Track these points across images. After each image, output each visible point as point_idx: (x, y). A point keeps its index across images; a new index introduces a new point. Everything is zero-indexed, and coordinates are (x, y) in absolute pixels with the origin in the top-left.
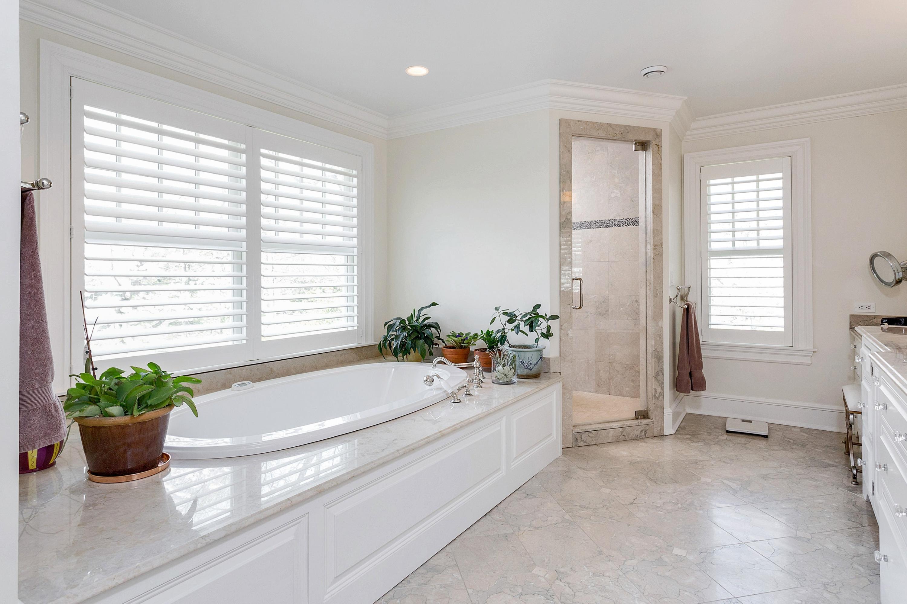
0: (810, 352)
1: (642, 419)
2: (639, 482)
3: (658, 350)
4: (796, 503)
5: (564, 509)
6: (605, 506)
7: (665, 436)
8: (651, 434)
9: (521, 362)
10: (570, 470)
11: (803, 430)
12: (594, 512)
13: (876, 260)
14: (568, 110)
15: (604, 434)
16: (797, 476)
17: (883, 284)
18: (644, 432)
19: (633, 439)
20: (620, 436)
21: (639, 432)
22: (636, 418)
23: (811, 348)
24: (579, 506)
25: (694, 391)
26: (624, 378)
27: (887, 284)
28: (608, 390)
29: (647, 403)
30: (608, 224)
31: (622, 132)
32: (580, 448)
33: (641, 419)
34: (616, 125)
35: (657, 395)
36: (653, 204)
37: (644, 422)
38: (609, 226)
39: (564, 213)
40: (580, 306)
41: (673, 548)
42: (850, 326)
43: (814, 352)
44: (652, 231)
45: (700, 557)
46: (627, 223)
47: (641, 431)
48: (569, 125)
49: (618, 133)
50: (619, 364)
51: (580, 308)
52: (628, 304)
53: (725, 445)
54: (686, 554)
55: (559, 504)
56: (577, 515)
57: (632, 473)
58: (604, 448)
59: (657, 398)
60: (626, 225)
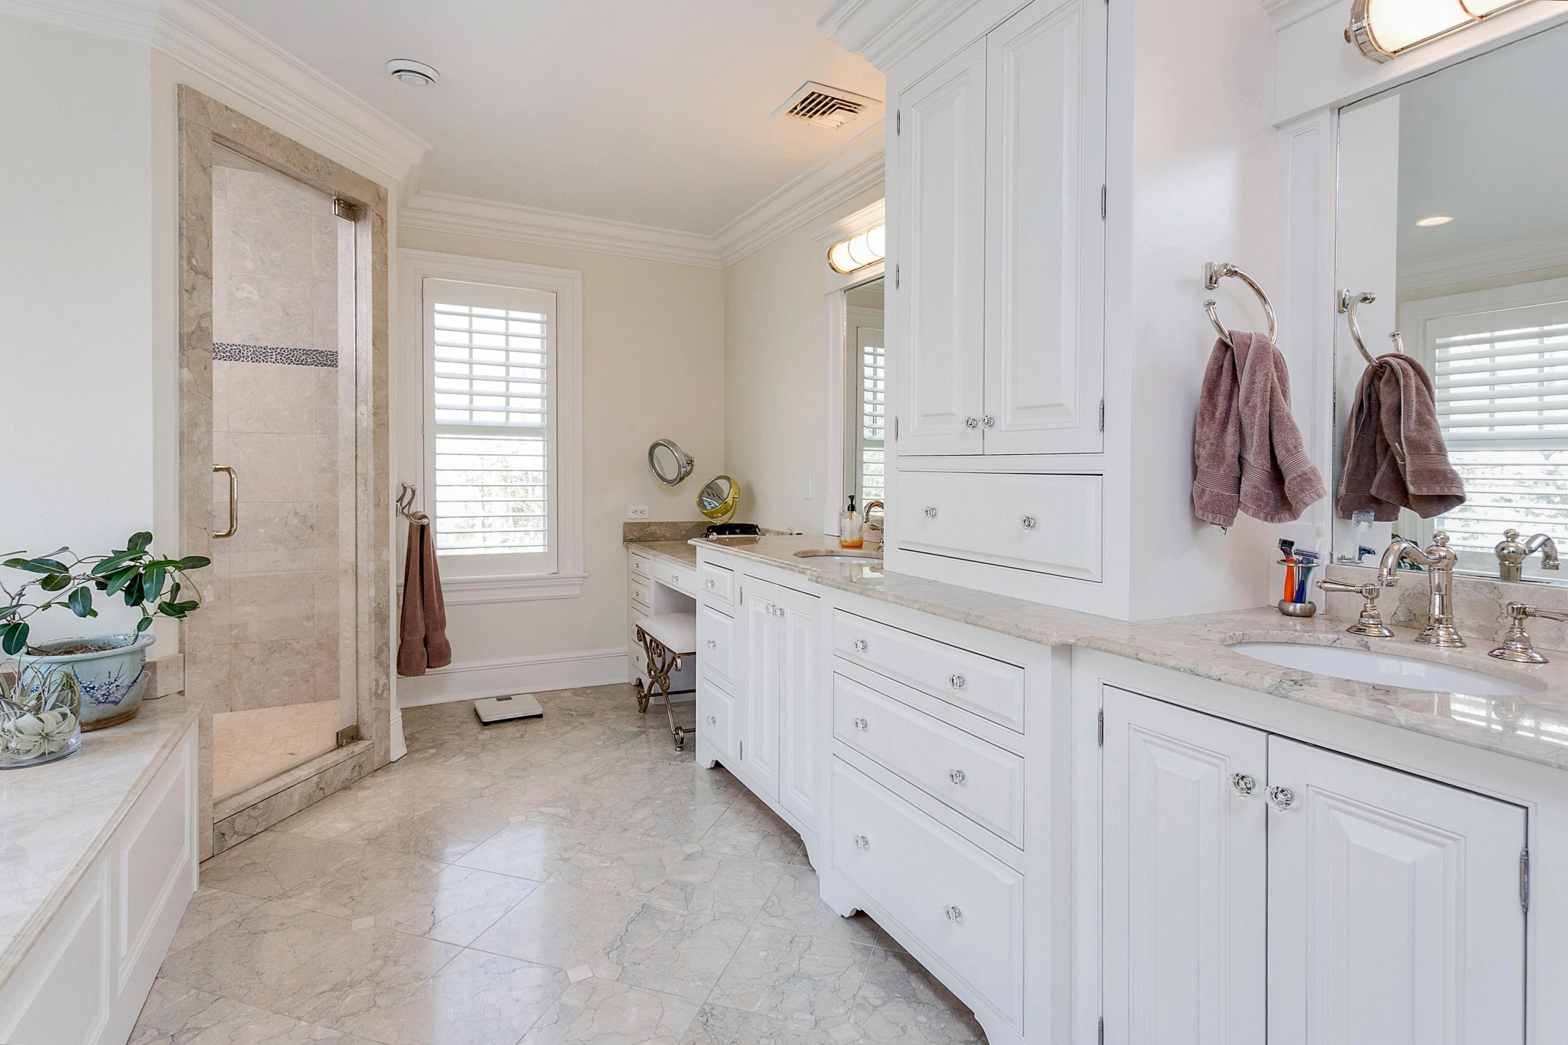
0: (579, 579)
1: (350, 743)
2: (415, 873)
3: (381, 606)
4: (648, 805)
5: (300, 1019)
6: (386, 959)
7: (393, 764)
8: (369, 769)
9: (85, 688)
10: (248, 914)
11: (577, 692)
12: (374, 984)
13: (658, 450)
14: (201, 71)
15: (284, 801)
16: (618, 764)
17: (665, 483)
18: (357, 768)
19: (339, 790)
20: (315, 792)
21: (350, 772)
22: (339, 746)
23: (580, 573)
24: (331, 990)
25: (431, 668)
26: (267, 669)
27: (669, 482)
28: (227, 703)
29: (358, 710)
30: (228, 354)
31: (319, 168)
32: (234, 853)
33: (348, 743)
34: (308, 149)
35: (379, 692)
36: (373, 327)
37: (357, 748)
38: (230, 358)
39: (192, 313)
40: (230, 531)
41: (566, 972)
42: (624, 538)
43: (584, 577)
44: (371, 379)
45: (612, 963)
46: (274, 357)
47: (353, 769)
48: (205, 108)
49: (311, 167)
50: (255, 642)
51: (229, 534)
52: (277, 520)
53: (497, 748)
54: (592, 972)
55: (276, 1013)
56: (342, 1016)
57: (387, 861)
58: (292, 831)
59: (379, 696)
60: (273, 360)
